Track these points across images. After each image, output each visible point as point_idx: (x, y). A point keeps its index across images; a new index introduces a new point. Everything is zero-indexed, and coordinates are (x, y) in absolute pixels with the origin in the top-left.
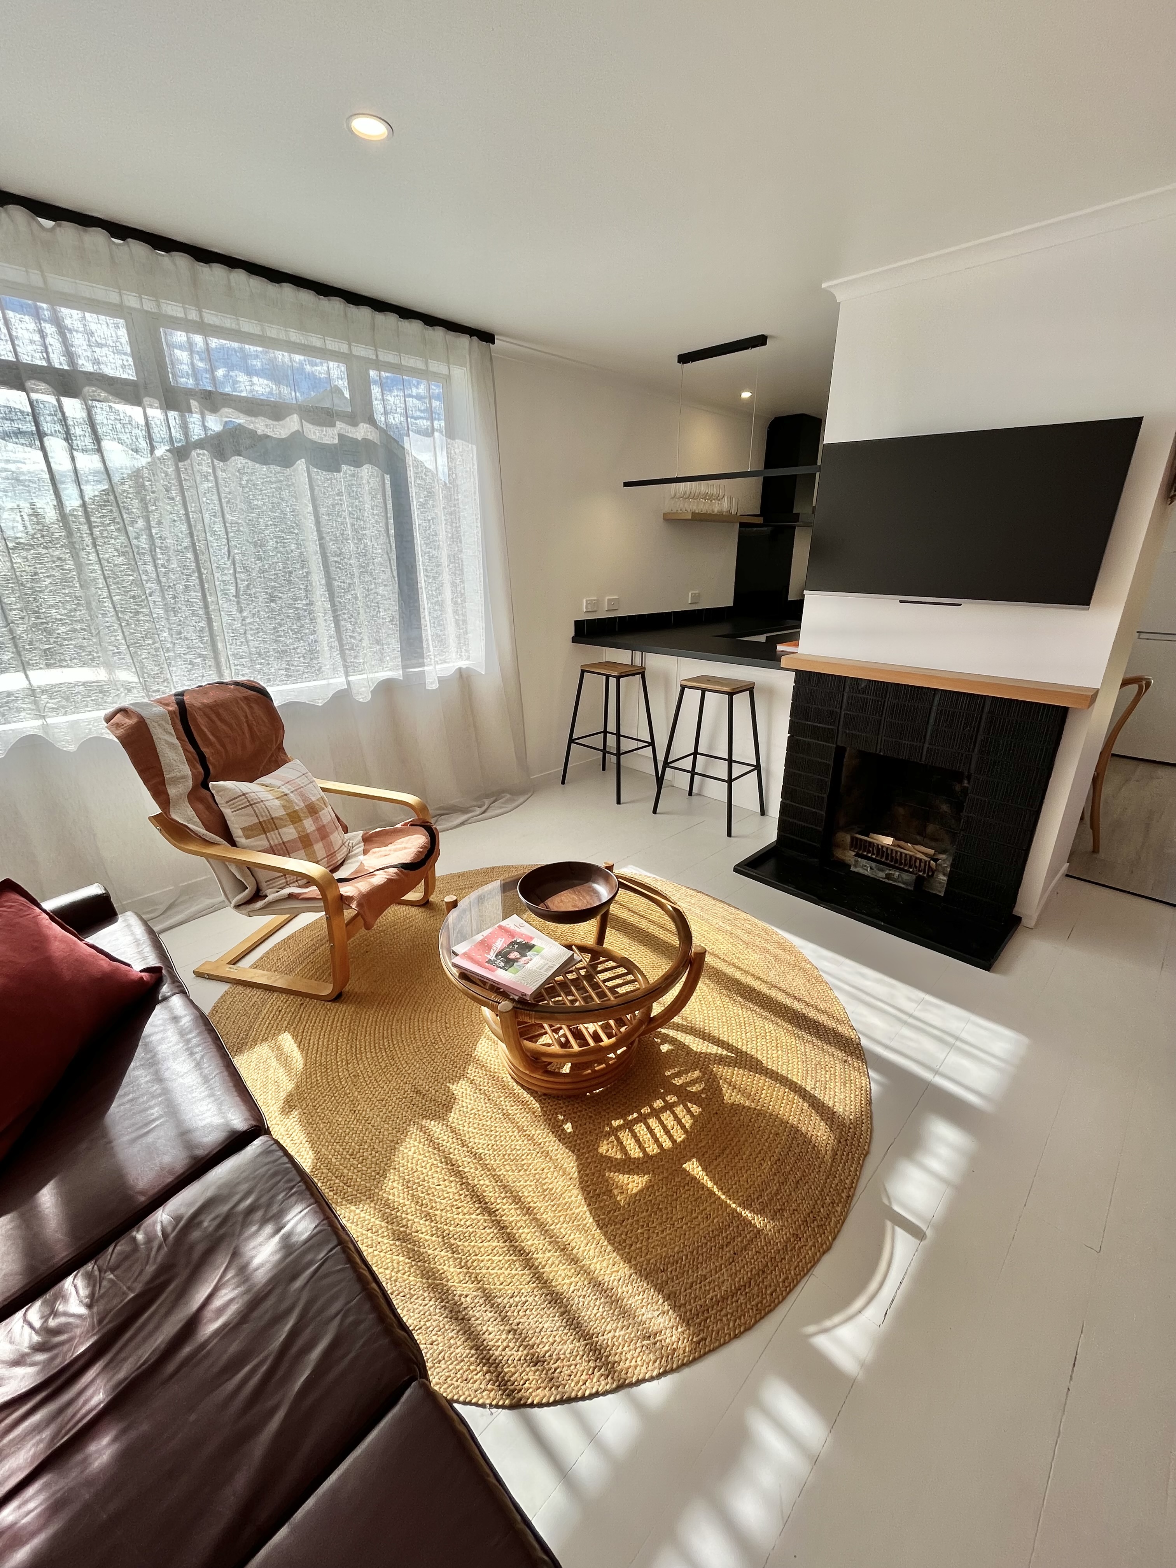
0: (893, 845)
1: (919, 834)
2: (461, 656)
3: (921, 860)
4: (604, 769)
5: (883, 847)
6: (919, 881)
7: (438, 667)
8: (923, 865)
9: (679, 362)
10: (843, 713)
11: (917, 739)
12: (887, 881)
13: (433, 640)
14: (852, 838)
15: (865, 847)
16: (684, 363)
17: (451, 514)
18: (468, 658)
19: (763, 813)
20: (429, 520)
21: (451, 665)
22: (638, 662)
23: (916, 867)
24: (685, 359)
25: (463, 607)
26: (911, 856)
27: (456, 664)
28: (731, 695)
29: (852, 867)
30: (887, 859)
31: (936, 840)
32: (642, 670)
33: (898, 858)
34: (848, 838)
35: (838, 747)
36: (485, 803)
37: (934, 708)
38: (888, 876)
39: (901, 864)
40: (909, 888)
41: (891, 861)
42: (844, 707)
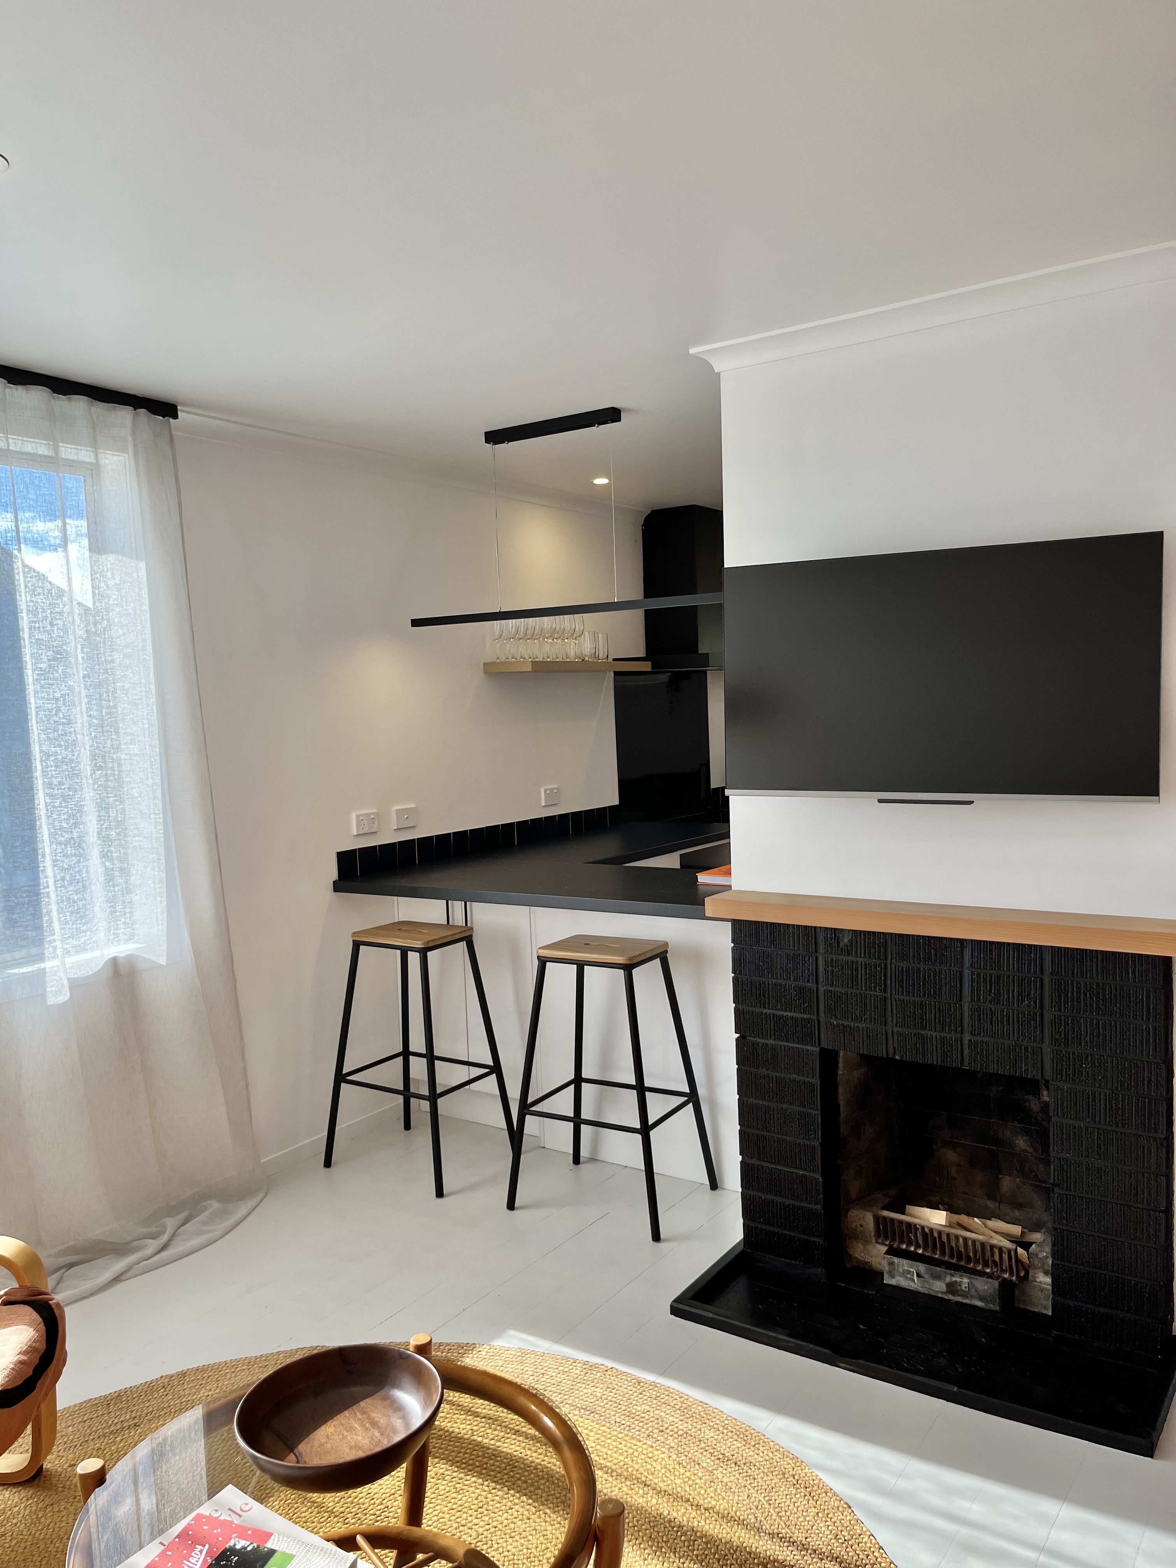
0: (950, 1225)
1: (990, 1198)
2: (116, 935)
3: (1001, 1249)
4: (407, 1126)
5: (931, 1230)
6: (1008, 1291)
7: (69, 960)
8: (1005, 1256)
9: (487, 441)
10: (822, 990)
11: (950, 1026)
12: (951, 1297)
13: (60, 911)
14: (878, 1220)
15: (902, 1234)
16: (496, 443)
17: (99, 685)
18: (131, 938)
19: (714, 1184)
20: (57, 700)
21: (97, 953)
22: (458, 919)
23: (995, 1262)
24: (495, 437)
25: (120, 845)
26: (983, 1245)
27: (106, 952)
28: (628, 969)
29: (886, 1276)
30: (943, 1253)
31: (1020, 1206)
32: (467, 934)
33: (962, 1249)
34: (868, 1220)
35: (824, 1052)
36: (165, 1227)
37: (967, 973)
38: (952, 1288)
39: (969, 1260)
40: (992, 1306)
41: (952, 1257)
42: (821, 979)
